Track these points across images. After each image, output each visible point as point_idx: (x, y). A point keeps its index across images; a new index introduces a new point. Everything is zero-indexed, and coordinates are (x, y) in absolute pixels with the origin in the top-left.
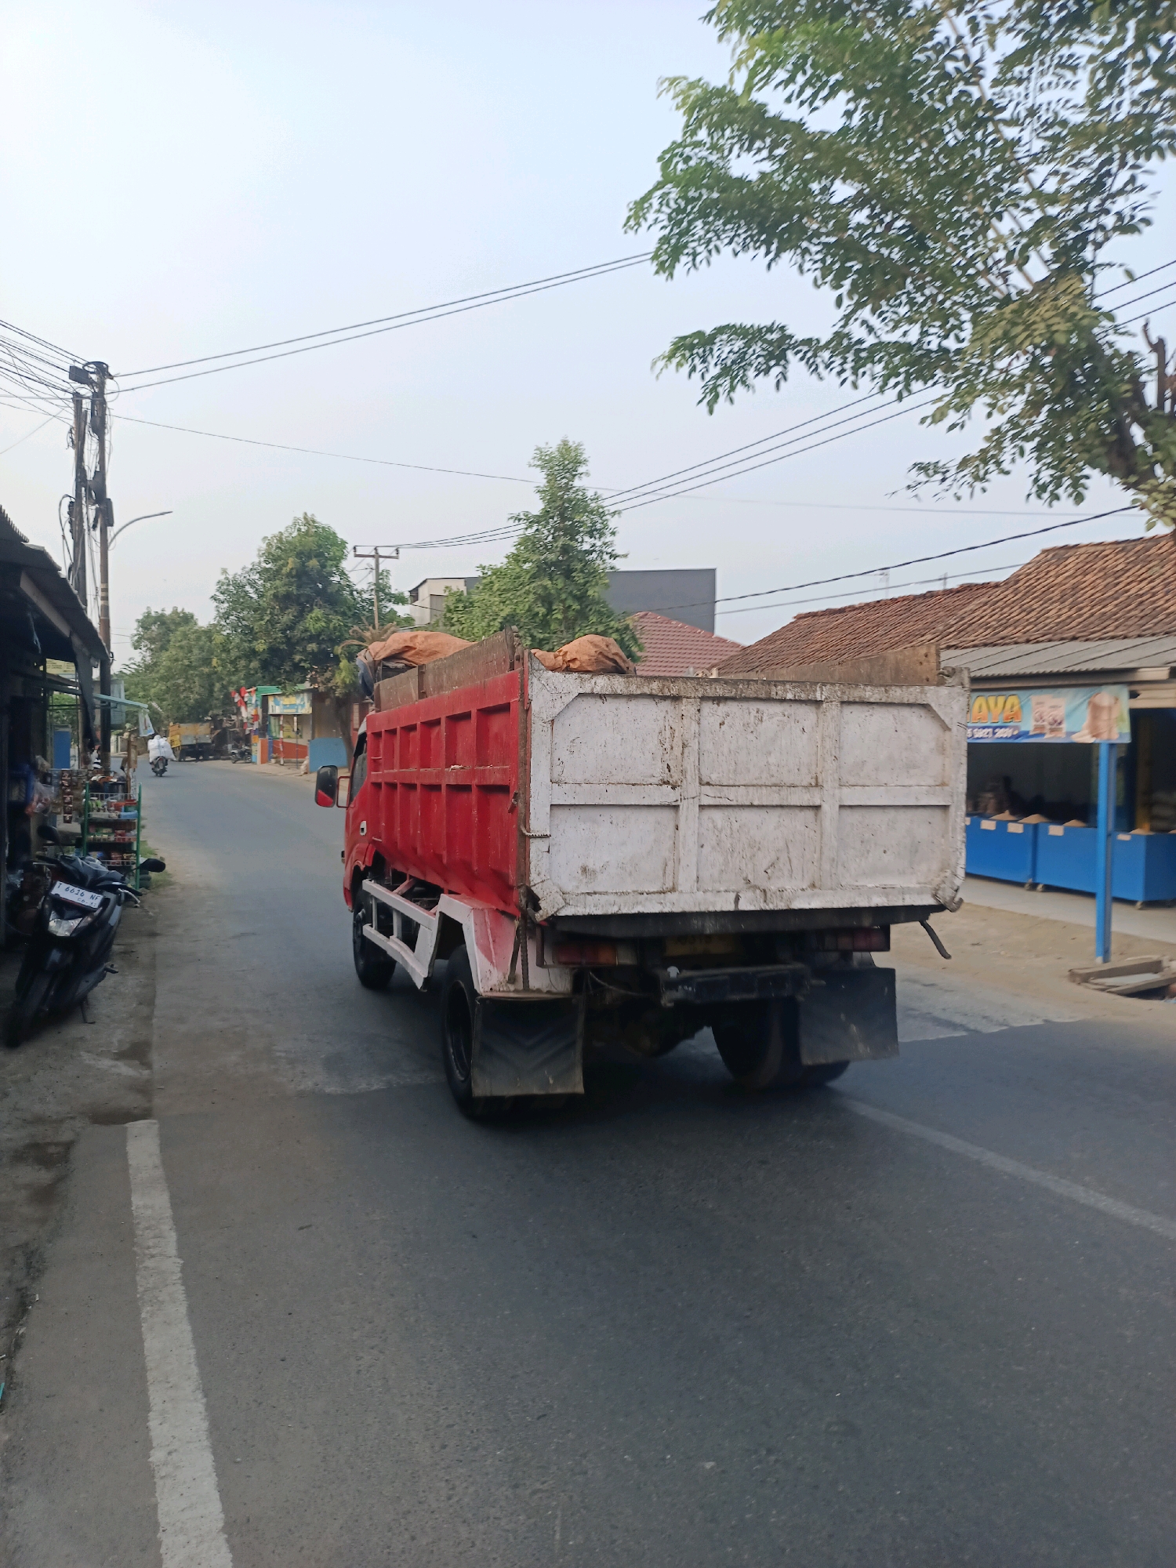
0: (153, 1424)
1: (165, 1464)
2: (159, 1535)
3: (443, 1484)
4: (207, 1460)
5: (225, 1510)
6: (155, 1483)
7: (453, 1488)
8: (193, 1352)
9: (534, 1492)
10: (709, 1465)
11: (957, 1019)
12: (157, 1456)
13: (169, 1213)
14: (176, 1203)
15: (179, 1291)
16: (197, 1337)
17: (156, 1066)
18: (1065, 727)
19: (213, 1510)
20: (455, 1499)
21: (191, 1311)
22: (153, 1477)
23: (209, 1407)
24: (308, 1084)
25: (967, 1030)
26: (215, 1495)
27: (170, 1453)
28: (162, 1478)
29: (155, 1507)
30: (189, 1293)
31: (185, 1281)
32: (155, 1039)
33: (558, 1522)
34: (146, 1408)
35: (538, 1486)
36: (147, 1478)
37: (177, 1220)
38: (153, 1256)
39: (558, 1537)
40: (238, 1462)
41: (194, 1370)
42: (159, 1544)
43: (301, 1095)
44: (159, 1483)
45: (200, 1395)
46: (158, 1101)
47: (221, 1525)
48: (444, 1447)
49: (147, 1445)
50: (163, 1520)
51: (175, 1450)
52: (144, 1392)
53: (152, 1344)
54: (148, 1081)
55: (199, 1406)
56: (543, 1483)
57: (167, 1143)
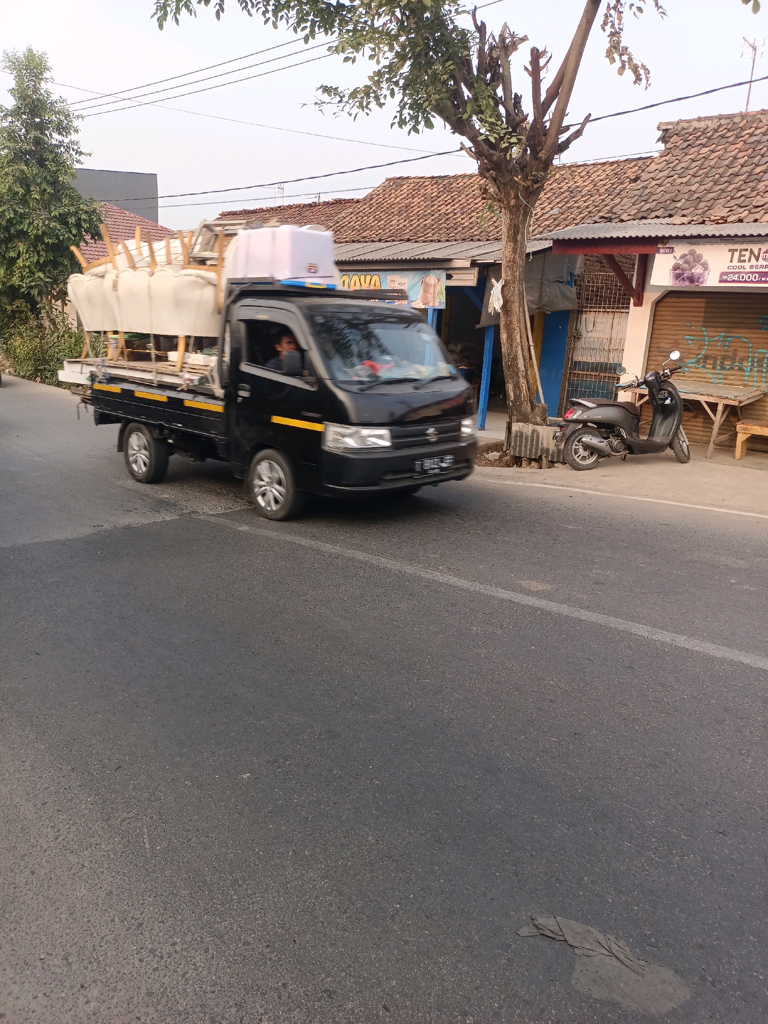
7: (59, 831)
20: (61, 838)
33: (145, 836)
35: (125, 815)
48: (45, 804)
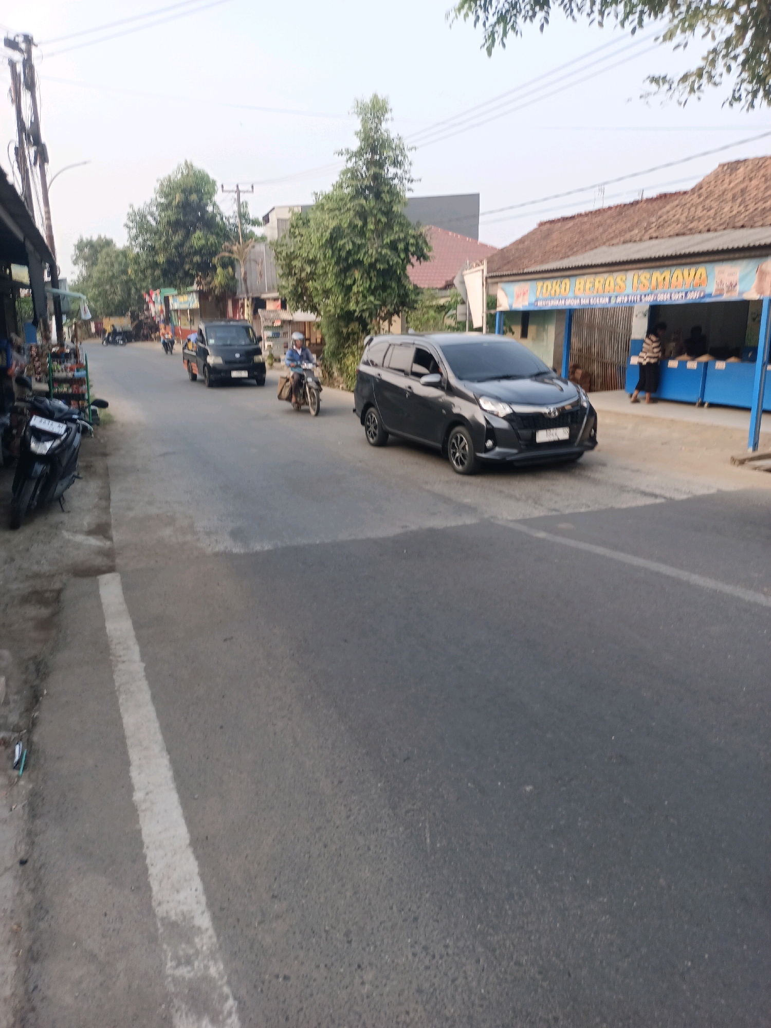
0: (134, 773)
1: (145, 801)
2: (144, 851)
3: (343, 807)
4: (174, 797)
5: (191, 831)
6: (138, 815)
7: (350, 810)
8: (157, 725)
9: (407, 812)
10: (529, 788)
11: (657, 491)
12: (138, 796)
13: (132, 633)
14: (137, 626)
15: (144, 684)
16: (160, 714)
17: (115, 539)
18: (738, 288)
19: (181, 832)
20: (352, 818)
21: (154, 698)
22: (137, 810)
23: (173, 762)
24: (220, 548)
25: (665, 498)
26: (182, 822)
27: (147, 794)
28: (143, 811)
29: (139, 832)
30: (152, 685)
31: (148, 677)
32: (113, 521)
33: (427, 831)
34: (127, 763)
35: (410, 806)
36: (131, 812)
37: (139, 638)
38: (123, 662)
39: (428, 841)
40: (196, 799)
41: (159, 737)
42: (144, 857)
43: (216, 555)
44: (141, 815)
45: (165, 754)
46: (119, 561)
47: (188, 841)
48: (340, 782)
49: (130, 789)
50: (146, 839)
51: (151, 792)
52: (125, 753)
53: (129, 720)
54: (110, 549)
55: (164, 761)
56: (414, 804)
57: (127, 588)
